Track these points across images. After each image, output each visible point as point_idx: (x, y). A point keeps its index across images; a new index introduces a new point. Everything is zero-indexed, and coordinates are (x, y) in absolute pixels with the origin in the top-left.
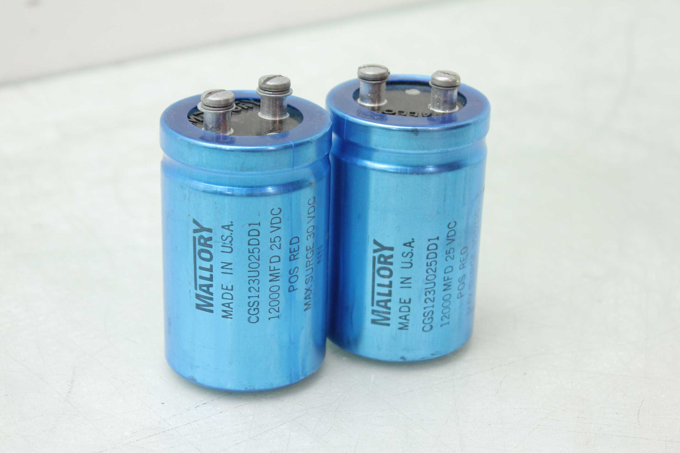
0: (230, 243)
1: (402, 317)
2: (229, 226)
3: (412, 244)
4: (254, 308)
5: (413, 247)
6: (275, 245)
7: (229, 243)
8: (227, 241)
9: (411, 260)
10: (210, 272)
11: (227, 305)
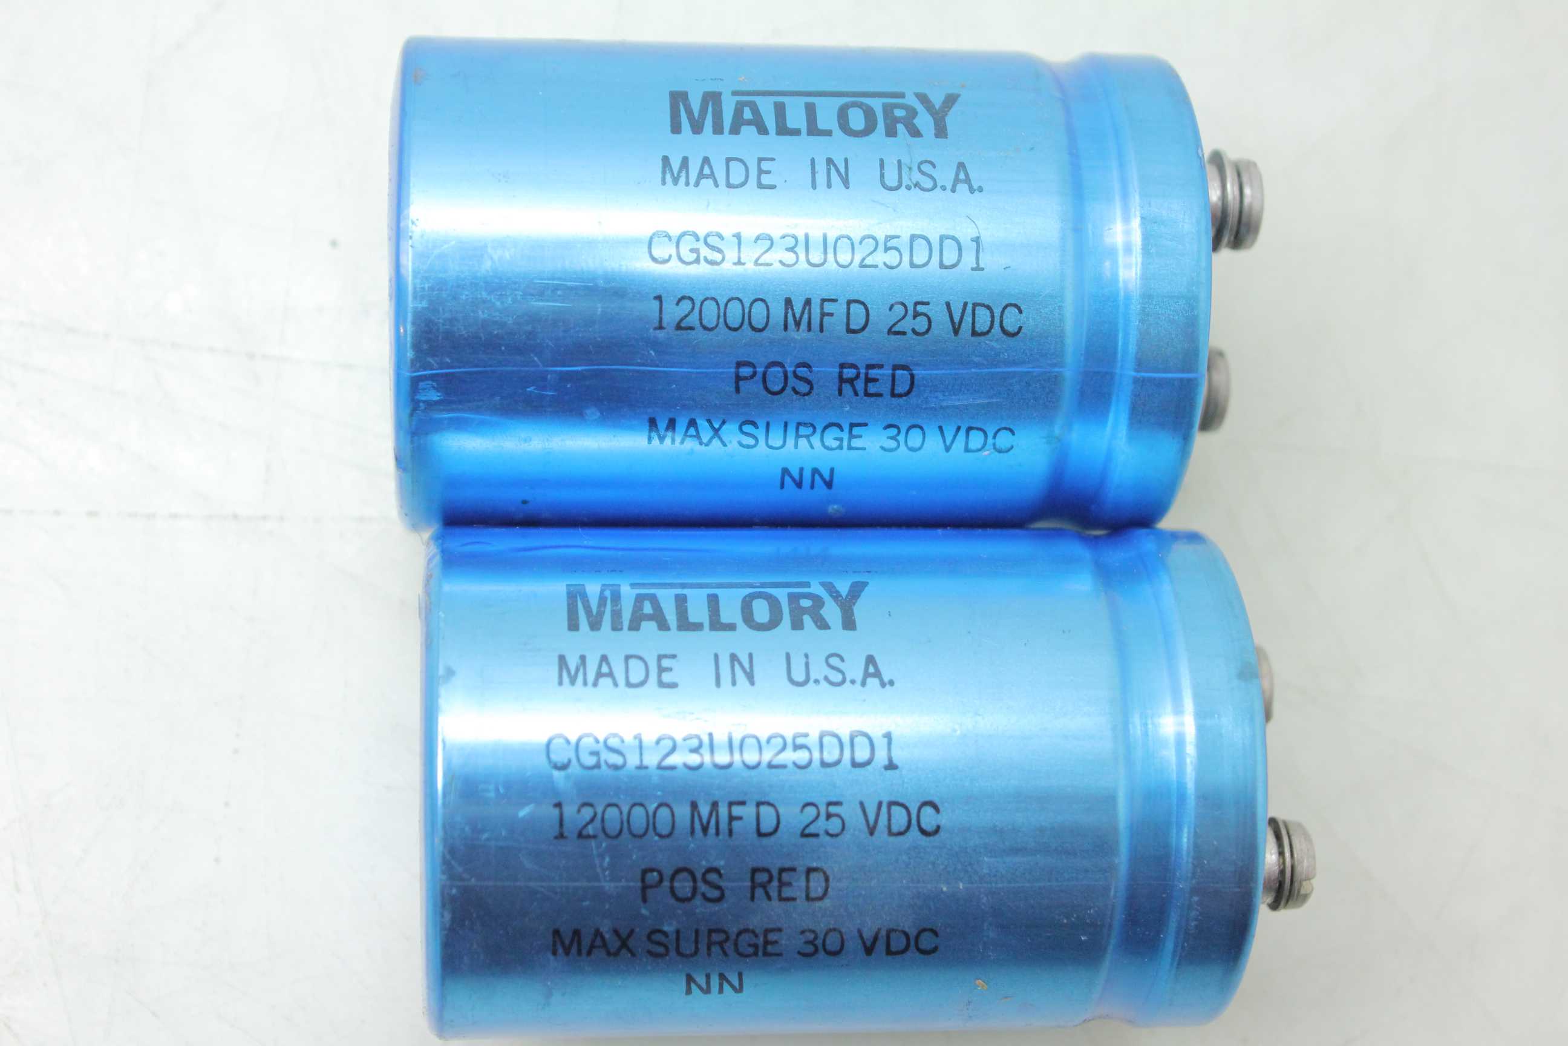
0: (913, 184)
1: (608, 664)
2: (968, 180)
3: (873, 682)
4: (701, 251)
5: (864, 684)
6: (904, 318)
7: (915, 183)
8: (917, 176)
9: (817, 681)
10: (805, 128)
11: (707, 171)
